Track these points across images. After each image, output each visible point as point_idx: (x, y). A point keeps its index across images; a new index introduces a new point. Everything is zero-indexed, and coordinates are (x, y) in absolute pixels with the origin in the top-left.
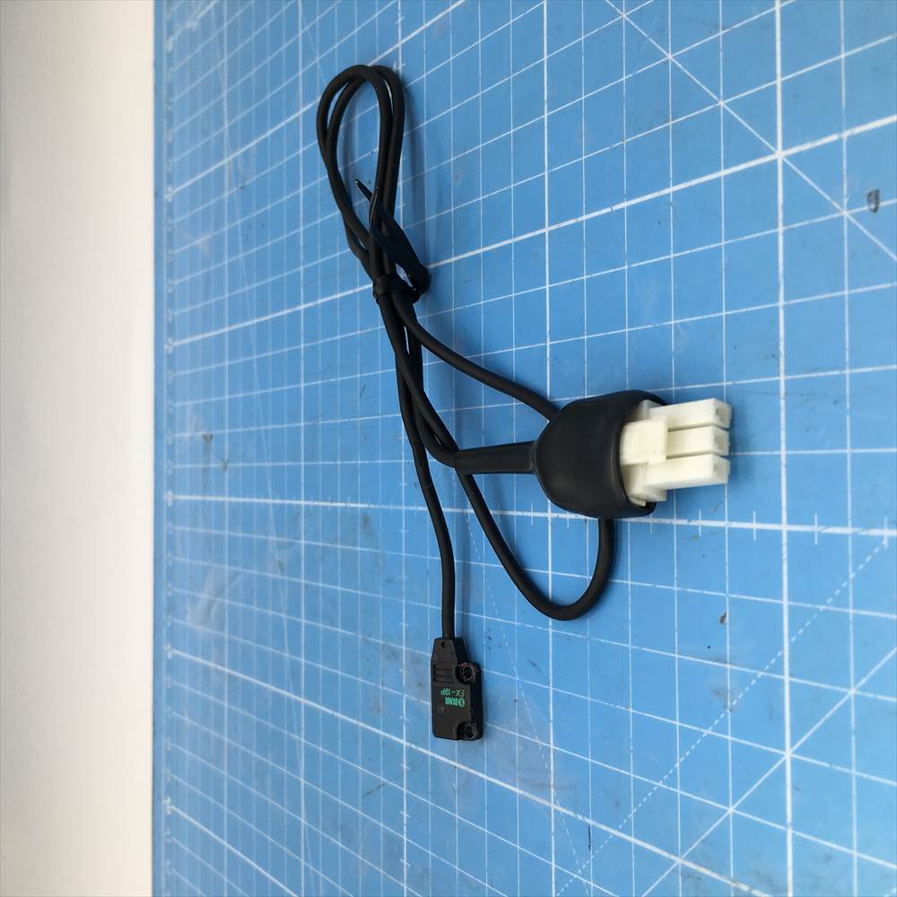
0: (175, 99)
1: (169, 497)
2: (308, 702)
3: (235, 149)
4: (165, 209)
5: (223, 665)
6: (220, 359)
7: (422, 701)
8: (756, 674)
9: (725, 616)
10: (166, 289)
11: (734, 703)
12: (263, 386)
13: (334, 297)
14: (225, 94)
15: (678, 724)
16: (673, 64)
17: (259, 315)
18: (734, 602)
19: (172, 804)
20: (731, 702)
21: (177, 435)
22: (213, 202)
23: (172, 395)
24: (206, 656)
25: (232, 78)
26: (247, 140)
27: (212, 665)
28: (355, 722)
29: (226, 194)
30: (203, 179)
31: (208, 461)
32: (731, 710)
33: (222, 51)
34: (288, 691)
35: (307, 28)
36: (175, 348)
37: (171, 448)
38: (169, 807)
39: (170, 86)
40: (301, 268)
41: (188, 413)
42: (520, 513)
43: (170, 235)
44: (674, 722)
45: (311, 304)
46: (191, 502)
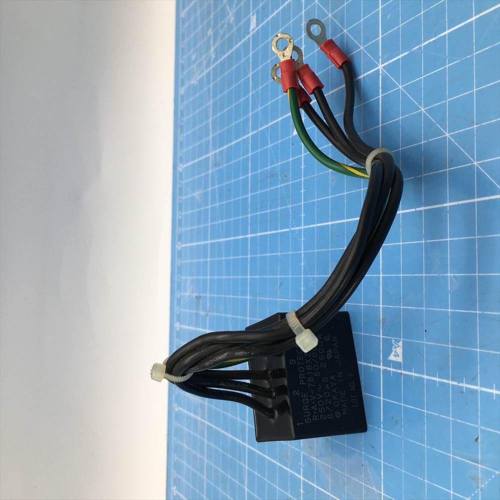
0: (185, 119)
1: (177, 325)
2: (250, 447)
3: (215, 149)
4: (178, 175)
5: (204, 419)
6: (205, 256)
7: (311, 457)
8: (495, 472)
9: (478, 438)
10: (178, 217)
11: (483, 486)
12: (228, 274)
13: (266, 233)
14: (210, 120)
15: (452, 492)
16: (449, 139)
17: (227, 237)
18: (482, 431)
19: (176, 490)
20: (481, 485)
21: (182, 294)
22: (203, 174)
23: (180, 272)
24: (196, 413)
25: (215, 112)
26: (221, 145)
27: (199, 418)
28: (275, 462)
29: (210, 171)
30: (198, 162)
31: (198, 310)
32: (481, 489)
33: (210, 98)
34: (239, 439)
35: (254, 92)
36: (182, 248)
37: (179, 300)
38: (175, 491)
39: (182, 112)
40: (249, 215)
41: (188, 282)
42: (366, 364)
43: (181, 189)
44: (450, 491)
45: (254, 235)
46: (189, 330)
